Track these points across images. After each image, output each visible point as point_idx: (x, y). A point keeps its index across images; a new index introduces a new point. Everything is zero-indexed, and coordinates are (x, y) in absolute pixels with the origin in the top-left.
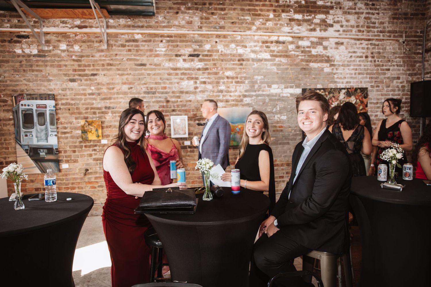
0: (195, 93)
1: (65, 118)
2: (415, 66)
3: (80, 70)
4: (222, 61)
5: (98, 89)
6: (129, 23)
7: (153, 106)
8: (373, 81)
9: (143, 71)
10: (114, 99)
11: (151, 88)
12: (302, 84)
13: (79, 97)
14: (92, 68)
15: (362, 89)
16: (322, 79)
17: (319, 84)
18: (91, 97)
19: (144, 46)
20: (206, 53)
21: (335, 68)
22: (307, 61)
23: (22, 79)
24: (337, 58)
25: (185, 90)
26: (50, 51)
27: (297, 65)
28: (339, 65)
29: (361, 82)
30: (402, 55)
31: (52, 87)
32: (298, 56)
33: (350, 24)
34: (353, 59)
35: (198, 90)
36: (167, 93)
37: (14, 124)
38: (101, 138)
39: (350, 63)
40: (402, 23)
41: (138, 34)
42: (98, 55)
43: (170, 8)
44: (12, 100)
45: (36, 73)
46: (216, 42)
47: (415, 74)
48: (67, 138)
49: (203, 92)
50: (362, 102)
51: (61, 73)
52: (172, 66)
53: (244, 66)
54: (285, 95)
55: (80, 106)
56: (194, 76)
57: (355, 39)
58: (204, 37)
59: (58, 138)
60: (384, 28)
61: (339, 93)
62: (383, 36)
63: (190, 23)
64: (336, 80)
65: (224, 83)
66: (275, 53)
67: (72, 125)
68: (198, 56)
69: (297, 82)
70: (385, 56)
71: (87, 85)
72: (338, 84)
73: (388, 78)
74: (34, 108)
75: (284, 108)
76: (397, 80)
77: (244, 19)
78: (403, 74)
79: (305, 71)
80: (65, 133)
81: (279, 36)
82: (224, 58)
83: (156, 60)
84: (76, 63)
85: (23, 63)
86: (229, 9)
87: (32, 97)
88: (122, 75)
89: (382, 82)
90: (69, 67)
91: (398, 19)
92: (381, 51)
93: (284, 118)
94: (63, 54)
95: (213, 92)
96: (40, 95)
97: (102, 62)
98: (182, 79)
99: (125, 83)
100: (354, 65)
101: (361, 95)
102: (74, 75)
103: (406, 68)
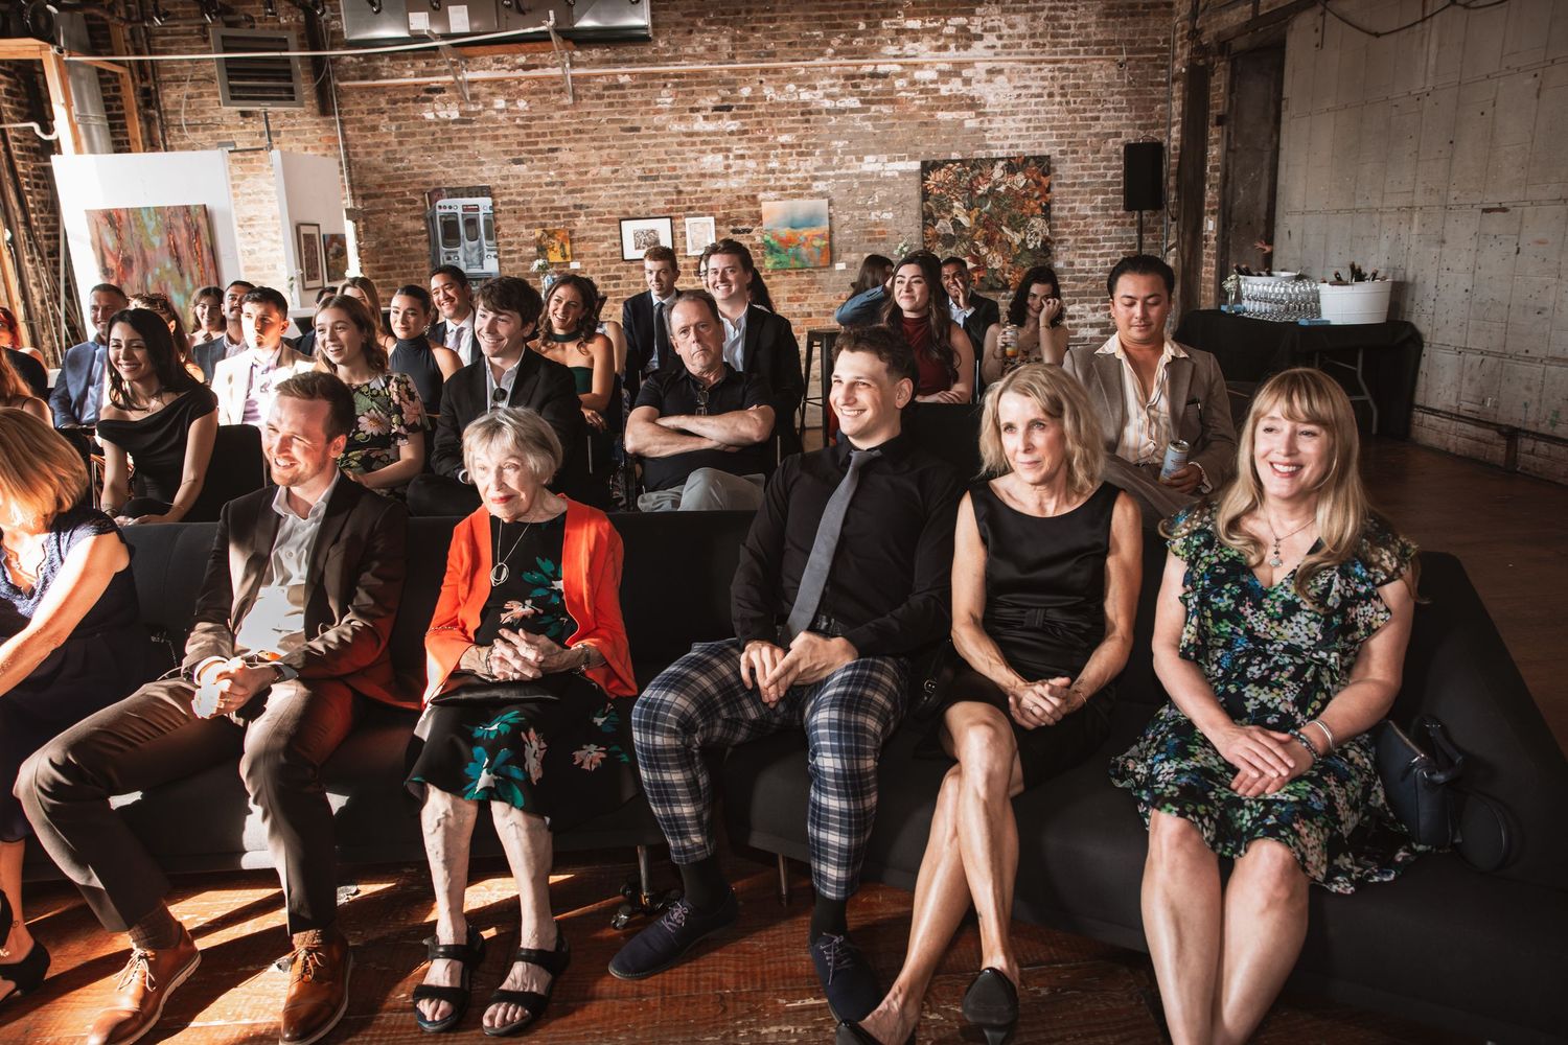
0: (726, 176)
1: (510, 226)
2: (1153, 109)
3: (529, 143)
4: (773, 115)
5: (561, 175)
6: (608, 56)
7: (655, 201)
8: (1063, 142)
9: (635, 141)
10: (589, 191)
11: (651, 170)
12: (922, 153)
13: (531, 189)
14: (549, 138)
15: (1039, 159)
16: (960, 141)
17: (953, 151)
18: (550, 188)
19: (635, 95)
20: (743, 103)
21: (986, 119)
22: (932, 109)
23: (436, 163)
24: (991, 99)
25: (709, 171)
26: (479, 113)
27: (911, 117)
28: (995, 114)
30: (1125, 89)
31: (486, 174)
32: (913, 99)
33: (1016, 31)
34: (1023, 100)
35: (730, 171)
36: (677, 177)
37: (429, 240)
38: (569, 259)
39: (1017, 109)
40: (1125, 24)
41: (624, 74)
42: (557, 115)
43: (678, 24)
44: (424, 200)
45: (457, 151)
46: (761, 82)
47: (1154, 126)
48: (513, 261)
49: (739, 173)
50: (1038, 184)
51: (498, 149)
52: (684, 130)
53: (812, 125)
54: (889, 174)
55: (533, 205)
56: (723, 146)
57: (1027, 62)
58: (740, 74)
59: (500, 262)
60: (1088, 35)
61: (993, 168)
62: (1086, 52)
63: (713, 49)
64: (988, 143)
65: (776, 156)
66: (869, 97)
67: (521, 239)
68: (729, 108)
69: (913, 149)
70: (1089, 93)
71: (542, 169)
72: (989, 151)
73: (1096, 135)
74: (460, 211)
75: (888, 198)
76: (1115, 139)
77: (811, 36)
78: (1127, 126)
79: (926, 129)
80: (510, 252)
81: (876, 65)
82: (776, 110)
83: (657, 120)
84: (523, 131)
85: (437, 135)
86: (783, 20)
87: (456, 193)
88: (601, 148)
89: (1083, 143)
90: (511, 140)
91: (1117, 16)
92: (1081, 82)
93: (888, 216)
94: (501, 117)
95: (758, 172)
96: (468, 188)
97: (566, 128)
98: (703, 152)
99: (605, 163)
100: (1026, 113)
101: (1036, 171)
102: (520, 153)
103: (1133, 113)
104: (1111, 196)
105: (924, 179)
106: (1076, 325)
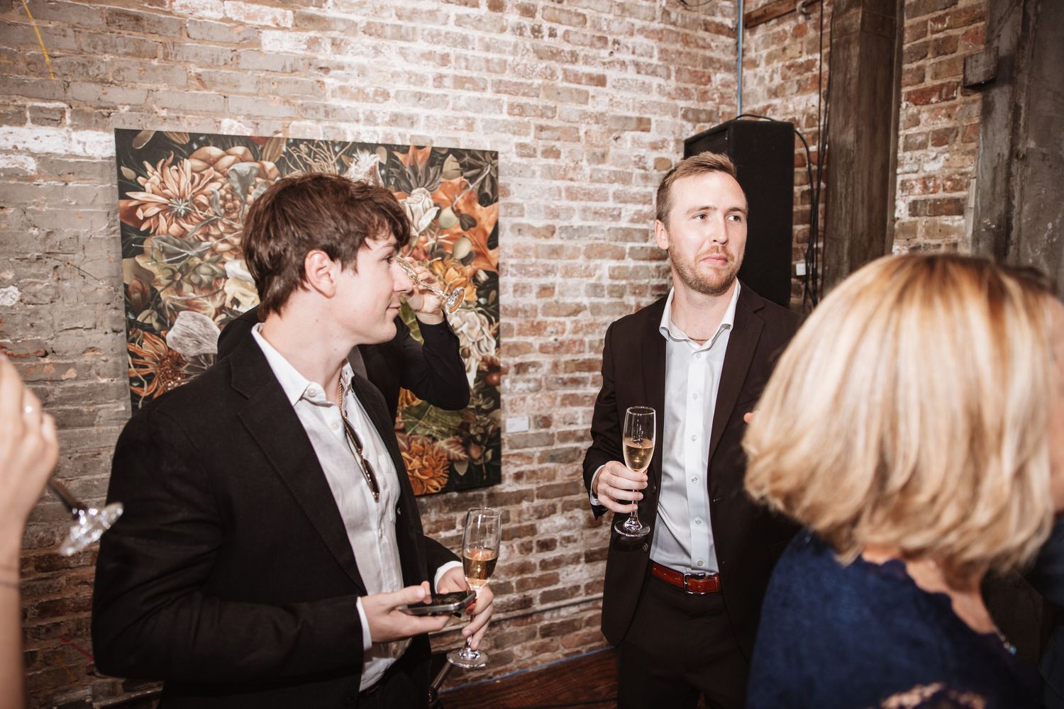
2: (709, 80)
8: (527, 126)
12: (124, 110)
15: (467, 158)
17: (234, 116)
21: (325, 38)
28: (351, 27)
29: (470, 126)
30: (657, 25)
39: (411, 25)
50: (469, 223)
61: (343, 167)
64: (333, 102)
70: (584, 16)
72: (343, 125)
73: (599, 118)
76: (639, 133)
78: (664, 109)
79: (137, 36)
89: (570, 134)
100: (434, 37)
101: (463, 187)
103: (672, 84)
104: (630, 263)
105: (126, 187)
106: (557, 562)
